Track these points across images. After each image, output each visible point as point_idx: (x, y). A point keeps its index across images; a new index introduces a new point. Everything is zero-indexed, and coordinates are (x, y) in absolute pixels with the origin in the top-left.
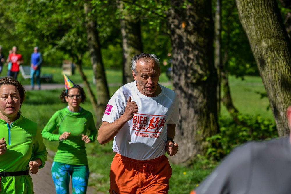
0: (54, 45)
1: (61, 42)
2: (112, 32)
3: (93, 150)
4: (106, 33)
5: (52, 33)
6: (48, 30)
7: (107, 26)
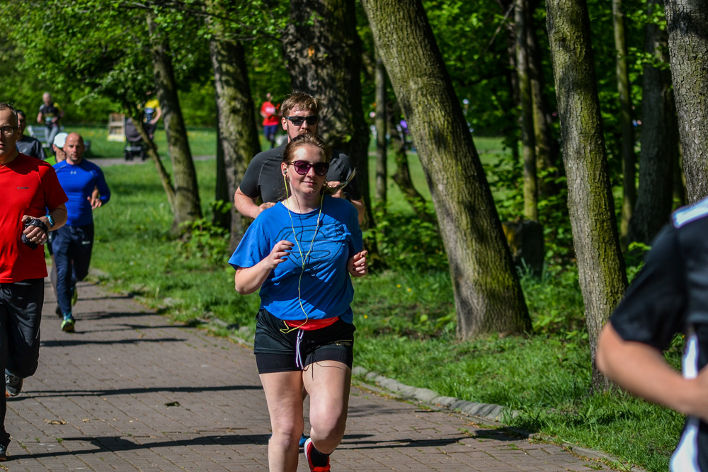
0: (94, 86)
1: (107, 80)
2: (198, 62)
3: (168, 266)
4: (187, 65)
5: (90, 65)
6: (83, 61)
7: (189, 51)
